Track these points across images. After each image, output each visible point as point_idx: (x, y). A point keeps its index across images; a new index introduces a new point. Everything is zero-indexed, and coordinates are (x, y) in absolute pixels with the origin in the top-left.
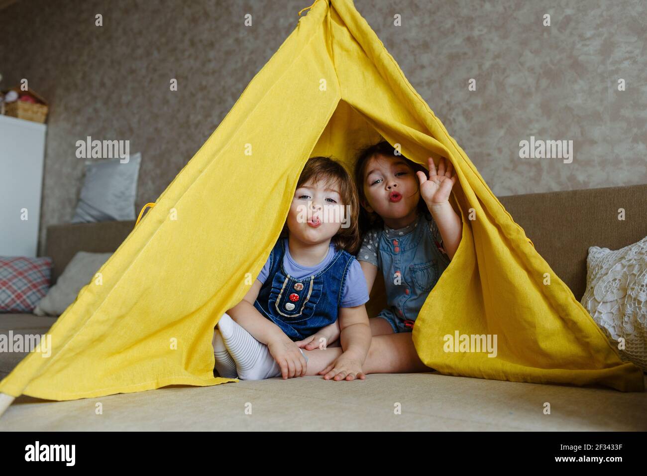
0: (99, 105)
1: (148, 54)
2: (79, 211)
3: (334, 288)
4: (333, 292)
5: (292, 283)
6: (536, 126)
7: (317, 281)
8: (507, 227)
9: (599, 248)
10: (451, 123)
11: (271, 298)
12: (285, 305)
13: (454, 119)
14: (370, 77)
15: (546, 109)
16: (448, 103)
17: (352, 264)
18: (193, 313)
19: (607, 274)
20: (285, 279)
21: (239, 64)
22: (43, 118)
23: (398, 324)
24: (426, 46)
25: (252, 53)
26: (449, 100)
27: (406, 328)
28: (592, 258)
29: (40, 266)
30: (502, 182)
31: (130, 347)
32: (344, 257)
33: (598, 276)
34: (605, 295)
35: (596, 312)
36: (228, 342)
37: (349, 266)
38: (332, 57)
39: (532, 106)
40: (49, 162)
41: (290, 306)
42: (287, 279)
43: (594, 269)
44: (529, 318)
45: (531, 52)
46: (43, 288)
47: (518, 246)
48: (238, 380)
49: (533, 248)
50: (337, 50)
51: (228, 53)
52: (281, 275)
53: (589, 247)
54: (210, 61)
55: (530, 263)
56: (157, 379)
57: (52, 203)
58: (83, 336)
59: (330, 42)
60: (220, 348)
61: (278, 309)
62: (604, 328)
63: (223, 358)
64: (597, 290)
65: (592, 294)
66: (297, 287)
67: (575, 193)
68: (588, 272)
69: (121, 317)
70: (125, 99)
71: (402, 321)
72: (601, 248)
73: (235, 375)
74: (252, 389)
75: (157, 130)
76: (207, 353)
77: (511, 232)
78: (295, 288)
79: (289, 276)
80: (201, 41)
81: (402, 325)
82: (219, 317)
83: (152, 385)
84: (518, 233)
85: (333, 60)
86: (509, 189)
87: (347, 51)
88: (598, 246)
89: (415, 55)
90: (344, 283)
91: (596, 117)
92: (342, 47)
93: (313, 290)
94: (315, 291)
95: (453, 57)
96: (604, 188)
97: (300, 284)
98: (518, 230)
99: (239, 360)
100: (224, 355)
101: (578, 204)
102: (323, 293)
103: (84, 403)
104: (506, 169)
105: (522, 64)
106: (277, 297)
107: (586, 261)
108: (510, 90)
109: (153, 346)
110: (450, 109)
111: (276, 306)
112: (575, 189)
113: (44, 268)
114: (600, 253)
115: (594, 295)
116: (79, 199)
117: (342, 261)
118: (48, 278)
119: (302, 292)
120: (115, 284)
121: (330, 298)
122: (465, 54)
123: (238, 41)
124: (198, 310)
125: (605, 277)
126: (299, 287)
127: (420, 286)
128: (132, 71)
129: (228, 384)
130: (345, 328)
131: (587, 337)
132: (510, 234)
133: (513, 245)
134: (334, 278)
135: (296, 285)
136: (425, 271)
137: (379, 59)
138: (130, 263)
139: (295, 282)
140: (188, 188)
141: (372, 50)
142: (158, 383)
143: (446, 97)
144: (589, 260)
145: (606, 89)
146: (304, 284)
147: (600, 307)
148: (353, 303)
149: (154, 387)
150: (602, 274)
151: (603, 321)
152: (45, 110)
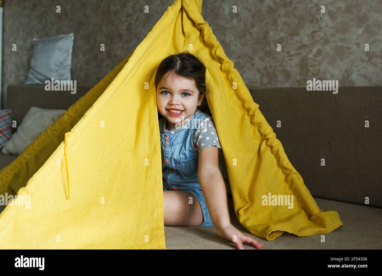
2: (30, 75)
46: (8, 134)
57: (10, 66)
75: (85, 15)
116: (29, 67)
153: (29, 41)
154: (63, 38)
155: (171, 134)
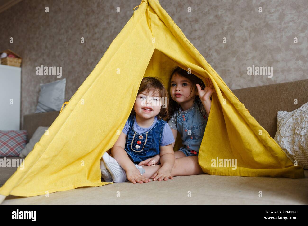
0: (45, 57)
1: (67, 32)
2: (38, 107)
3: (157, 137)
4: (157, 139)
5: (138, 135)
6: (250, 56)
7: (149, 134)
8: (236, 104)
9: (282, 111)
10: (210, 56)
11: (128, 143)
12: (135, 146)
13: (212, 54)
14: (169, 37)
15: (255, 47)
16: (208, 47)
17: (165, 125)
18: (90, 153)
19: (286, 123)
20: (134, 134)
21: (110, 34)
22: (20, 64)
23: (188, 153)
24: (196, 21)
25: (115, 28)
26: (209, 45)
27: (192, 154)
28: (279, 116)
29: (21, 134)
30: (236, 83)
31: (61, 170)
32: (161, 122)
33: (282, 125)
34: (285, 134)
35: (281, 142)
36: (107, 164)
37: (163, 126)
38: (151, 28)
39: (248, 46)
40: (23, 85)
41: (138, 147)
42: (135, 134)
43: (280, 121)
44: (248, 147)
45: (246, 21)
46: (23, 145)
47: (242, 113)
48: (113, 183)
49: (249, 113)
50: (153, 25)
51: (104, 29)
52: (132, 132)
53: (278, 111)
54: (96, 33)
55: (248, 121)
56: (74, 184)
57: (26, 104)
58: (37, 166)
59: (149, 22)
60: (104, 168)
61: (132, 148)
62: (285, 149)
63: (105, 173)
64: (282, 131)
65: (279, 133)
66: (140, 137)
67: (269, 86)
68: (278, 123)
69: (55, 156)
70: (57, 53)
71: (189, 151)
72: (283, 111)
73: (112, 180)
74: (119, 187)
75: (73, 67)
76: (98, 171)
77: (239, 107)
78: (139, 138)
79: (136, 132)
80: (91, 24)
81: (190, 153)
82: (103, 154)
83: (72, 187)
84: (241, 106)
85: (151, 30)
86: (239, 86)
87: (157, 25)
88: (282, 110)
89: (192, 25)
90: (162, 134)
91: (279, 50)
92: (155, 24)
93: (148, 138)
94: (149, 139)
95: (209, 25)
96: (283, 83)
97: (141, 136)
98: (241, 105)
99: (113, 173)
100: (105, 171)
101: (271, 91)
102: (152, 139)
103: (39, 197)
104: (237, 76)
105: (242, 26)
106: (131, 143)
107: (277, 118)
108: (237, 39)
109: (72, 169)
110: (209, 50)
111: (131, 147)
112: (270, 84)
113: (23, 135)
114: (283, 114)
115: (280, 134)
116: (38, 102)
117: (160, 124)
118: (26, 140)
119: (142, 140)
120: (51, 141)
121: (156, 142)
122: (215, 23)
123: (108, 23)
124: (92, 151)
125: (285, 125)
126: (141, 137)
127: (197, 135)
128: (60, 40)
129: (108, 185)
130: (162, 155)
131: (276, 154)
132: (238, 108)
133: (240, 112)
134: (157, 132)
135: (139, 136)
136: (198, 128)
137: (173, 28)
138: (58, 130)
139: (139, 135)
140: (84, 94)
141: (169, 24)
142: (74, 186)
143: (207, 44)
144: (278, 117)
145: (282, 36)
146: (143, 136)
147: (283, 139)
148: (166, 144)
149: (73, 188)
150: (284, 124)
151: (285, 146)
152: (20, 61)
153: (38, 87)
154: (59, 82)
155: (185, 113)
